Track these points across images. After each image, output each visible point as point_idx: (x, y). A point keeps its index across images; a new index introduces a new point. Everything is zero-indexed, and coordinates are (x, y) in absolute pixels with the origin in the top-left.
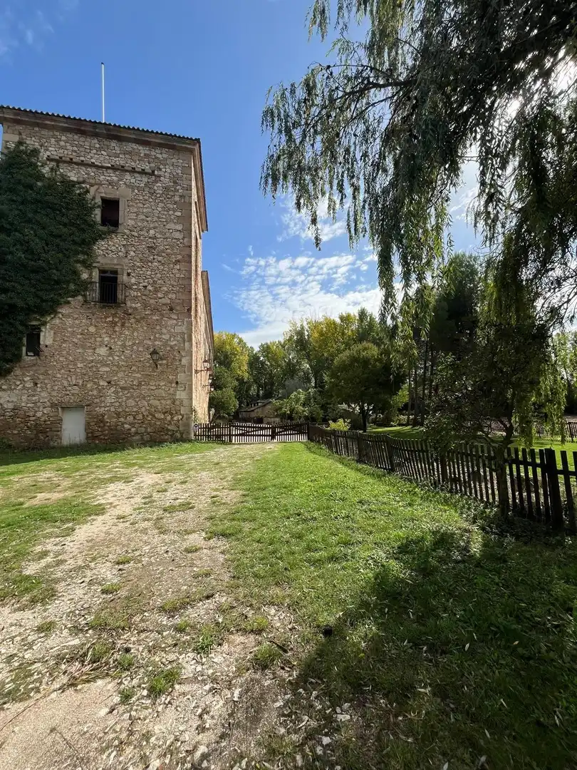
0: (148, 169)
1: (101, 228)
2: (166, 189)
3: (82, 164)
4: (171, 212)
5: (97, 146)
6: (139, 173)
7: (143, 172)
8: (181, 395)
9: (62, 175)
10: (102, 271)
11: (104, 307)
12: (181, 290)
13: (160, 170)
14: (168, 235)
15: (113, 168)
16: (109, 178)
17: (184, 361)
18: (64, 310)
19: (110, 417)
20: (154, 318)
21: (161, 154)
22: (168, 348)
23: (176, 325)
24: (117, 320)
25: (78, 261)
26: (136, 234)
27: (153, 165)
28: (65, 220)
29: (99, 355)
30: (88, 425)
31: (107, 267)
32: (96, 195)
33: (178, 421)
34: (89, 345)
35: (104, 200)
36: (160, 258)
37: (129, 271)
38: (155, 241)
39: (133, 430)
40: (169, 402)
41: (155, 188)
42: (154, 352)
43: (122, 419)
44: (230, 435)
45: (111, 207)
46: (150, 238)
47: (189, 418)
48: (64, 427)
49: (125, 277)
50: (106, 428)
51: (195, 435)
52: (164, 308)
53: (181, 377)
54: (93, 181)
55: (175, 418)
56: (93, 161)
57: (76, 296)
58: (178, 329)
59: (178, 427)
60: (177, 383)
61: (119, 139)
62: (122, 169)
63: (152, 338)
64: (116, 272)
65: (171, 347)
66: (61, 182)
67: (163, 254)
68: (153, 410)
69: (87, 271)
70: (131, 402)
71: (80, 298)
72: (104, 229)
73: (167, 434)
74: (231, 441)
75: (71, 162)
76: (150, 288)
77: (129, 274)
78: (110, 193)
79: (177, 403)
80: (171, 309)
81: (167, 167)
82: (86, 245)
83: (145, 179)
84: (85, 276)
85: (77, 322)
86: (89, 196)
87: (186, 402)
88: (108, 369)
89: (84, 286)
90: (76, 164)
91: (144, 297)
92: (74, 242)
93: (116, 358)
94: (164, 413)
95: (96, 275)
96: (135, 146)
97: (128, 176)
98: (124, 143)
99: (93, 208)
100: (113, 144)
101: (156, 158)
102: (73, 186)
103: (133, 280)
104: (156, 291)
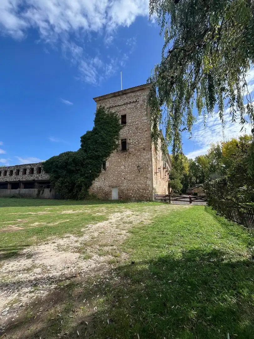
0: (135, 100)
1: (121, 125)
2: (141, 105)
3: (116, 106)
4: (143, 113)
5: (120, 99)
6: (132, 103)
7: (134, 102)
8: (149, 182)
9: (111, 112)
10: (122, 140)
11: (123, 152)
12: (147, 141)
13: (139, 99)
14: (142, 122)
15: (124, 104)
16: (123, 108)
17: (149, 169)
18: (112, 155)
19: (125, 191)
20: (138, 154)
21: (138, 93)
22: (144, 164)
23: (146, 155)
24: (126, 156)
25: (115, 138)
26: (132, 124)
27: (136, 98)
28: (111, 126)
29: (122, 169)
30: (119, 192)
31: (123, 138)
32: (119, 116)
33: (148, 193)
34: (118, 165)
35: (122, 116)
36: (140, 131)
37: (130, 138)
38: (138, 125)
39: (132, 196)
40: (144, 185)
41: (137, 106)
42: (138, 167)
43: (129, 192)
44: (170, 200)
45: (124, 117)
46: (136, 124)
47: (152, 192)
48: (112, 193)
49: (129, 140)
50: (124, 194)
51: (155, 199)
52: (142, 149)
53: (149, 175)
54: (118, 111)
55: (147, 192)
56: (119, 104)
57: (114, 150)
58: (147, 157)
59: (148, 195)
60: (147, 178)
61: (126, 94)
62: (127, 103)
63: (138, 161)
64: (126, 140)
65: (145, 164)
66: (110, 114)
67: (141, 129)
68: (139, 188)
69: (117, 141)
70: (132, 185)
71: (116, 150)
72: (122, 125)
73: (144, 198)
74: (170, 202)
75: (113, 107)
76: (137, 143)
77: (130, 139)
78: (123, 113)
79: (147, 185)
80: (144, 149)
81: (141, 97)
82: (117, 133)
83: (134, 104)
84: (117, 143)
85: (115, 158)
86: (118, 116)
87: (151, 185)
88: (124, 174)
89: (117, 146)
90: (115, 107)
91: (135, 147)
92: (114, 132)
93: (127, 169)
94: (143, 190)
95: (120, 141)
96: (130, 94)
97: (129, 105)
98: (127, 95)
99: (119, 120)
100: (124, 96)
101: (137, 95)
102: (113, 114)
103: (131, 141)
104: (139, 143)
